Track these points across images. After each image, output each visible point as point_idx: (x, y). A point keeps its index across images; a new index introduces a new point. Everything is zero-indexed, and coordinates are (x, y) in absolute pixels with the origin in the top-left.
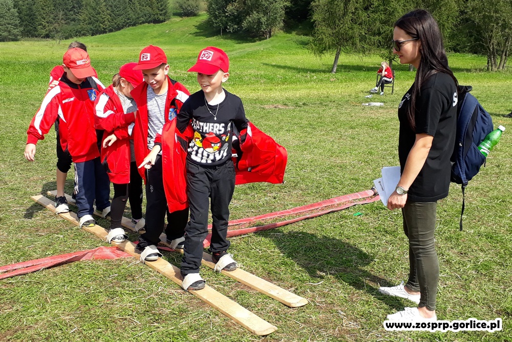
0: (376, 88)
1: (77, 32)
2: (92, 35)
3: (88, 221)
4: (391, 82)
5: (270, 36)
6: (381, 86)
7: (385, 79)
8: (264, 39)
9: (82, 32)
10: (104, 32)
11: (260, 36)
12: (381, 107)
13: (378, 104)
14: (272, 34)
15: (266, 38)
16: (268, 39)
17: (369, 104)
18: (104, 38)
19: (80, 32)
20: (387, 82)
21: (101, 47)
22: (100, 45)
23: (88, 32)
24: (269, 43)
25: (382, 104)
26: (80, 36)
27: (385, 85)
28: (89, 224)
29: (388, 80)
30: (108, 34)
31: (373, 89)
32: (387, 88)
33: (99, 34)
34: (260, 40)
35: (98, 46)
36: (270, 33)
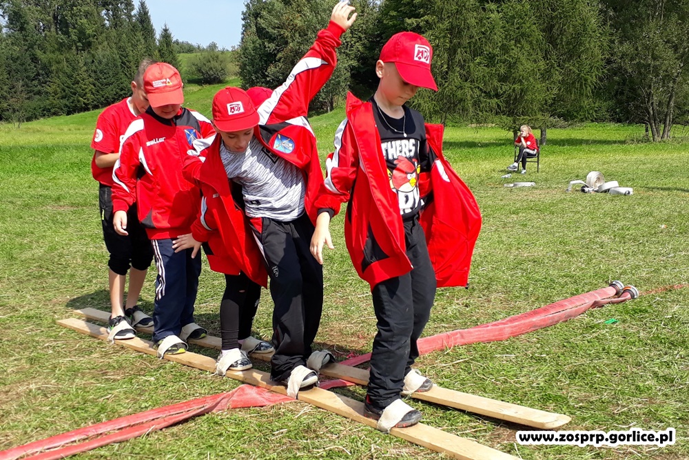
0: (516, 164)
1: (44, 110)
2: (68, 114)
3: (175, 346)
4: (535, 155)
5: (332, 109)
6: (522, 161)
7: (528, 150)
8: (323, 113)
9: (53, 111)
10: (86, 109)
11: (318, 108)
12: (533, 188)
13: (529, 184)
14: (334, 105)
15: (327, 111)
16: (329, 113)
17: (515, 185)
18: (86, 118)
19: (49, 110)
20: (530, 155)
21: (83, 129)
22: (82, 128)
23: (62, 109)
24: (332, 117)
25: (533, 183)
26: (49, 116)
27: (528, 160)
28: (178, 350)
29: (531, 152)
30: (91, 112)
31: (512, 166)
32: (530, 164)
33: (78, 112)
34: (318, 114)
35: (79, 129)
36: (332, 104)
